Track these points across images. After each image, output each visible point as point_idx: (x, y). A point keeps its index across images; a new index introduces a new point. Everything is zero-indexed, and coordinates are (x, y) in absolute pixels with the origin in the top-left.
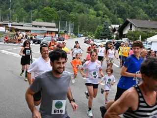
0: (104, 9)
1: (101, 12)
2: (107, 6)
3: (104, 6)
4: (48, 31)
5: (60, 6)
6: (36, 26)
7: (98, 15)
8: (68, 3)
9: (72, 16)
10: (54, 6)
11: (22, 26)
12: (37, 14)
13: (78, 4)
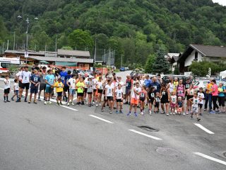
0: (157, 32)
1: (153, 36)
2: (162, 27)
3: (158, 27)
4: (79, 63)
5: (96, 27)
6: (62, 56)
7: (149, 40)
8: (107, 23)
9: (113, 42)
10: (87, 29)
11: (44, 56)
12: (65, 39)
13: (121, 25)
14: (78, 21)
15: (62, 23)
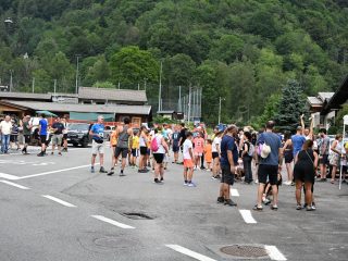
0: (306, 48)
1: (296, 57)
2: (316, 38)
3: (307, 38)
5: (172, 42)
6: (87, 102)
7: (287, 66)
8: (196, 32)
9: (206, 71)
10: (154, 45)
11: (50, 101)
12: (103, 68)
13: (225, 35)
14: (135, 30)
15: (101, 34)
